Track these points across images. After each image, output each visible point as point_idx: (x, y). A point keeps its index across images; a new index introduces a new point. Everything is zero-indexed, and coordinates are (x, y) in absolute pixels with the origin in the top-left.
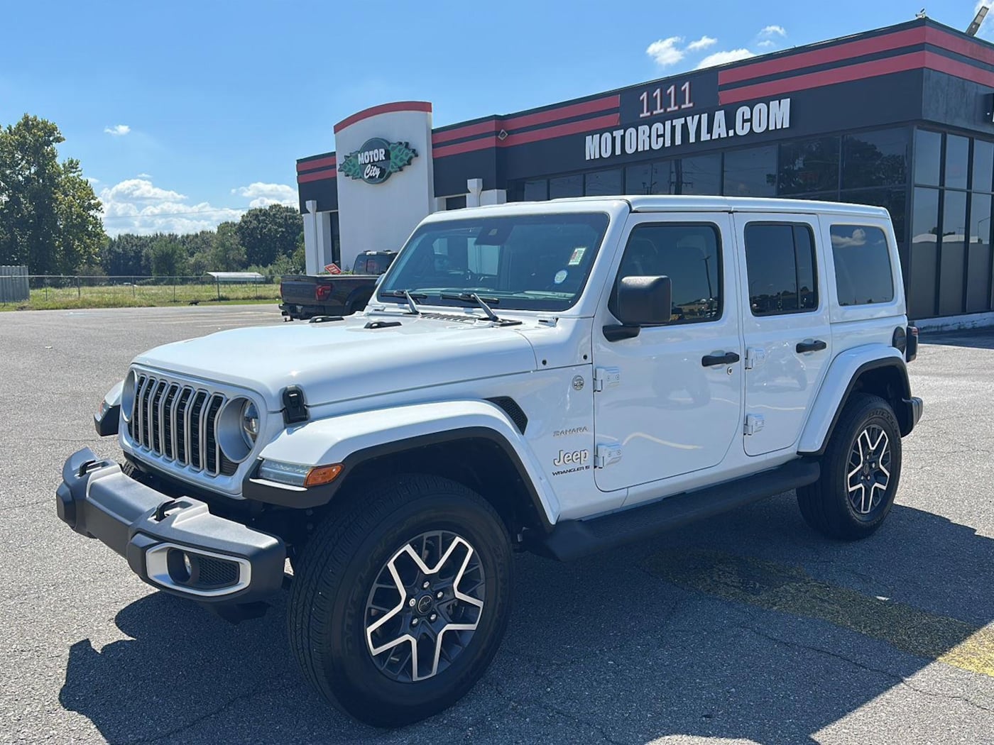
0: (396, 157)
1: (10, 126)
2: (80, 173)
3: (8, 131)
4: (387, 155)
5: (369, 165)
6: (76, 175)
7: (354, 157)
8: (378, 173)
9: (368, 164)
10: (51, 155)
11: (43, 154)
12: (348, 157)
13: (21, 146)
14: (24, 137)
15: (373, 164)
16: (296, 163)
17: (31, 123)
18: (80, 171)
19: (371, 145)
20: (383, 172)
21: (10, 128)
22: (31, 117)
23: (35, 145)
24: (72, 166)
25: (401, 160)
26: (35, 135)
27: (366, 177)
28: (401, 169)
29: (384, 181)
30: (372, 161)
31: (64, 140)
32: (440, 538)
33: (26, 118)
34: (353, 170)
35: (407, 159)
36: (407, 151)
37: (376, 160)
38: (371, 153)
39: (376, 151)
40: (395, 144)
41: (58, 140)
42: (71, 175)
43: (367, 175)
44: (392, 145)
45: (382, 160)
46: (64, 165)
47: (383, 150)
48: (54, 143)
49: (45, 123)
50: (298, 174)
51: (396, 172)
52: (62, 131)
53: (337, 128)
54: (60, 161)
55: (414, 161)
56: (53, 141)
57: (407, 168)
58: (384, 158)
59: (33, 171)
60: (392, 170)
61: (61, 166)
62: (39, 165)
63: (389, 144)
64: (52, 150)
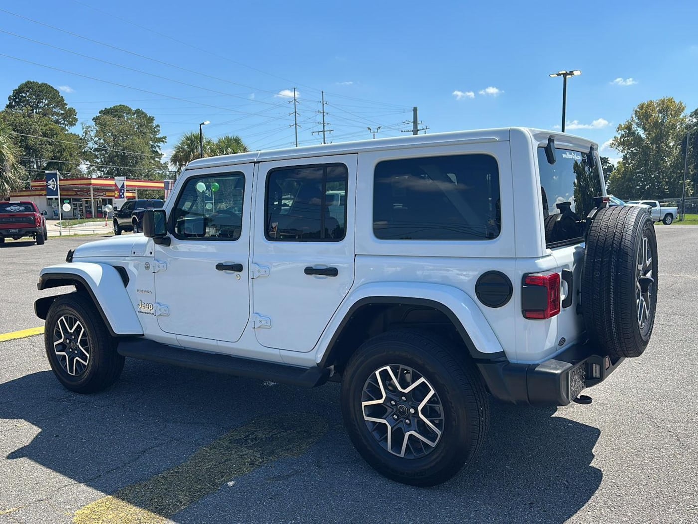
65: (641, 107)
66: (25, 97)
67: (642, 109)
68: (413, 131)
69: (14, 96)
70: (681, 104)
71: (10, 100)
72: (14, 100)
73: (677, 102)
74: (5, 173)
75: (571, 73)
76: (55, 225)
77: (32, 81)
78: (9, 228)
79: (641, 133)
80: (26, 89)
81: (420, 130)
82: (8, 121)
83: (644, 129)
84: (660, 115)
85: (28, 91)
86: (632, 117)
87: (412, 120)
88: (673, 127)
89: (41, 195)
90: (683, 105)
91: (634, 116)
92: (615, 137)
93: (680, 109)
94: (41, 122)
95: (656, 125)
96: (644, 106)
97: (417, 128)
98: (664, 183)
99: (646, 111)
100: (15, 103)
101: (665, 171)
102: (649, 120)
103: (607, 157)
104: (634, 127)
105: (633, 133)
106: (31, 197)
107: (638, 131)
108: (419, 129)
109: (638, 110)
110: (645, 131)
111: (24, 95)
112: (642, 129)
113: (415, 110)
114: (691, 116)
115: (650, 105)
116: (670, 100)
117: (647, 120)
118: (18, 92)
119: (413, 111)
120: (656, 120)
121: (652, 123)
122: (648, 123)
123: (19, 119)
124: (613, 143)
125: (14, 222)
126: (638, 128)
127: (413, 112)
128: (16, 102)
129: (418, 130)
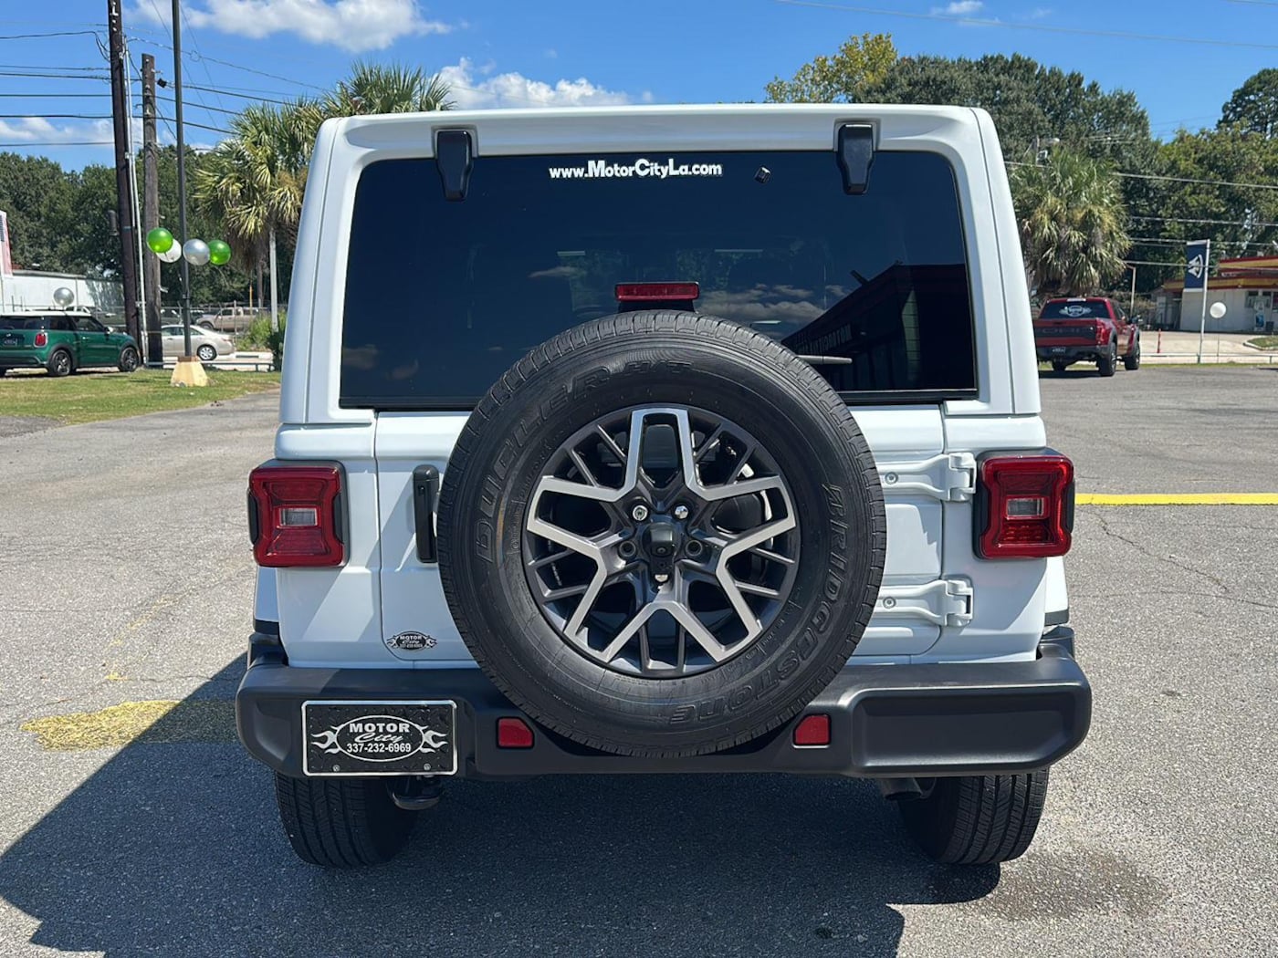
66: (1254, 102)
69: (1234, 101)
71: (1224, 112)
72: (1233, 110)
74: (1094, 249)
76: (1244, 344)
77: (1271, 68)
78: (1050, 346)
80: (1257, 86)
82: (1202, 151)
85: (1260, 90)
89: (1236, 287)
94: (1265, 147)
100: (1234, 115)
106: (1218, 291)
111: (1252, 97)
118: (1240, 95)
123: (1222, 146)
125: (1061, 336)
128: (1235, 113)
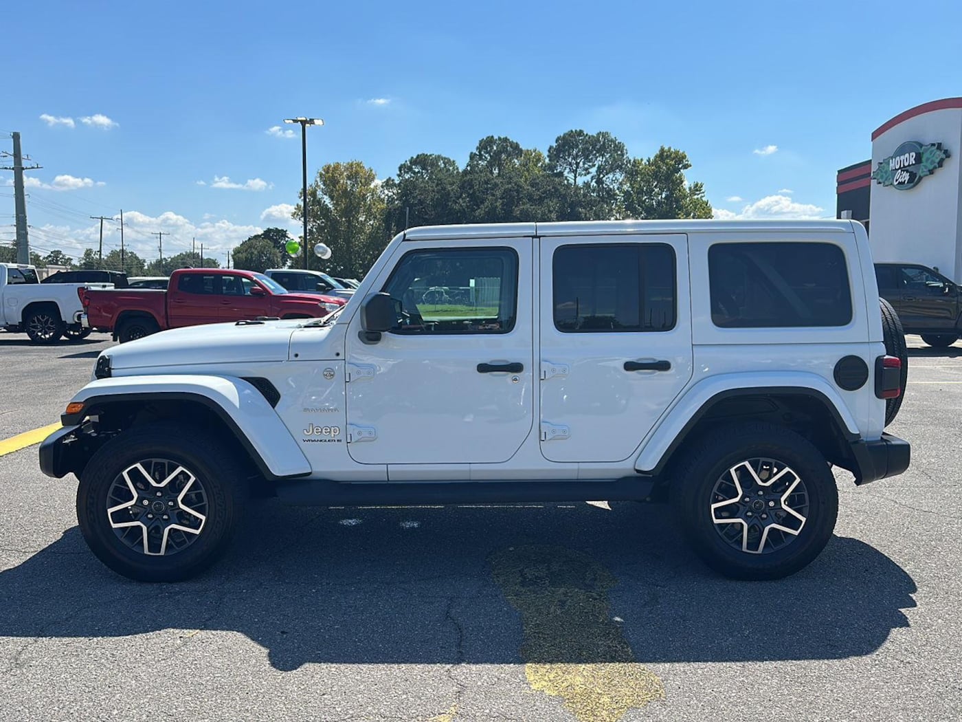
0: (928, 159)
1: (649, 159)
2: (703, 195)
3: (647, 163)
4: (918, 159)
5: (900, 171)
6: (699, 196)
7: (886, 163)
8: (907, 179)
9: (898, 169)
10: (678, 181)
11: (673, 180)
12: (881, 163)
13: (656, 176)
14: (659, 167)
15: (904, 169)
16: (837, 173)
17: (665, 154)
18: (703, 193)
19: (902, 150)
20: (913, 176)
21: (649, 161)
22: (666, 148)
23: (667, 172)
24: (697, 188)
25: (933, 162)
26: (667, 164)
27: (896, 183)
28: (931, 172)
29: (914, 186)
30: (902, 166)
31: (691, 166)
32: (167, 465)
33: (662, 150)
34: (886, 178)
35: (937, 160)
36: (938, 152)
37: (906, 164)
38: (902, 157)
39: (907, 155)
40: (927, 146)
41: (686, 167)
42: (696, 197)
43: (897, 181)
44: (923, 148)
45: (913, 164)
46: (690, 189)
47: (914, 154)
48: (682, 170)
49: (677, 153)
50: (838, 185)
51: (927, 175)
52: (690, 159)
53: (875, 135)
54: (687, 184)
55: (947, 163)
56: (681, 168)
57: (939, 172)
58: (914, 162)
59: (664, 196)
60: (922, 175)
61: (687, 190)
62: (668, 190)
63: (921, 145)
64: (680, 176)
65: (327, 170)
67: (327, 172)
68: (13, 169)
70: (371, 171)
73: (367, 168)
75: (311, 122)
79: (327, 200)
81: (26, 168)
83: (332, 198)
84: (349, 182)
86: (316, 181)
87: (12, 152)
88: (364, 198)
90: (373, 172)
91: (318, 179)
92: (297, 205)
93: (370, 178)
95: (346, 193)
96: (331, 169)
97: (20, 164)
98: (358, 265)
99: (333, 175)
101: (357, 251)
102: (337, 187)
103: (285, 230)
104: (319, 193)
105: (319, 202)
107: (325, 200)
108: (24, 166)
109: (324, 173)
110: (332, 200)
112: (329, 197)
113: (16, 137)
114: (382, 187)
115: (337, 167)
116: (358, 165)
117: (335, 187)
119: (13, 137)
120: (346, 188)
121: (340, 192)
122: (336, 190)
124: (295, 212)
126: (324, 196)
127: (12, 140)
129: (23, 169)
